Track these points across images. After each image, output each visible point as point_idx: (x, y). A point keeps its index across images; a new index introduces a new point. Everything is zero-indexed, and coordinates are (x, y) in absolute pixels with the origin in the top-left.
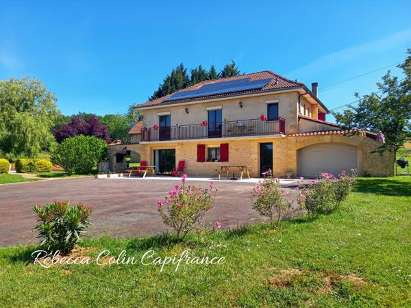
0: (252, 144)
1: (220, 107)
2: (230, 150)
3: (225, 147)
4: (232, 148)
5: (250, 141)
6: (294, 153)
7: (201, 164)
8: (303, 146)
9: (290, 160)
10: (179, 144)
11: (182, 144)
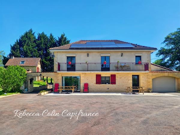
0: (129, 75)
1: (109, 55)
2: (117, 78)
3: (113, 77)
4: (117, 77)
5: (128, 74)
6: (151, 80)
7: (98, 85)
8: (155, 77)
9: (149, 84)
10: (83, 74)
11: (85, 74)
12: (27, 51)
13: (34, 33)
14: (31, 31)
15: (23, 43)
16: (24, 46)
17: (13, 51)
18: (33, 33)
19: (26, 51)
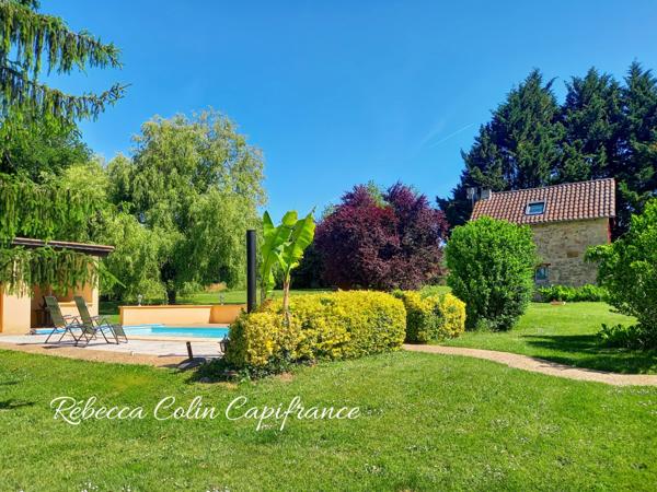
12: (535, 164)
13: (549, 85)
14: (535, 78)
15: (515, 131)
16: (516, 145)
17: (480, 173)
18: (543, 85)
19: (531, 163)
